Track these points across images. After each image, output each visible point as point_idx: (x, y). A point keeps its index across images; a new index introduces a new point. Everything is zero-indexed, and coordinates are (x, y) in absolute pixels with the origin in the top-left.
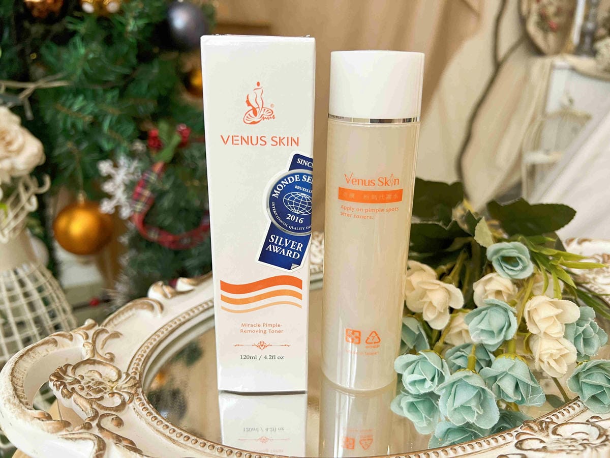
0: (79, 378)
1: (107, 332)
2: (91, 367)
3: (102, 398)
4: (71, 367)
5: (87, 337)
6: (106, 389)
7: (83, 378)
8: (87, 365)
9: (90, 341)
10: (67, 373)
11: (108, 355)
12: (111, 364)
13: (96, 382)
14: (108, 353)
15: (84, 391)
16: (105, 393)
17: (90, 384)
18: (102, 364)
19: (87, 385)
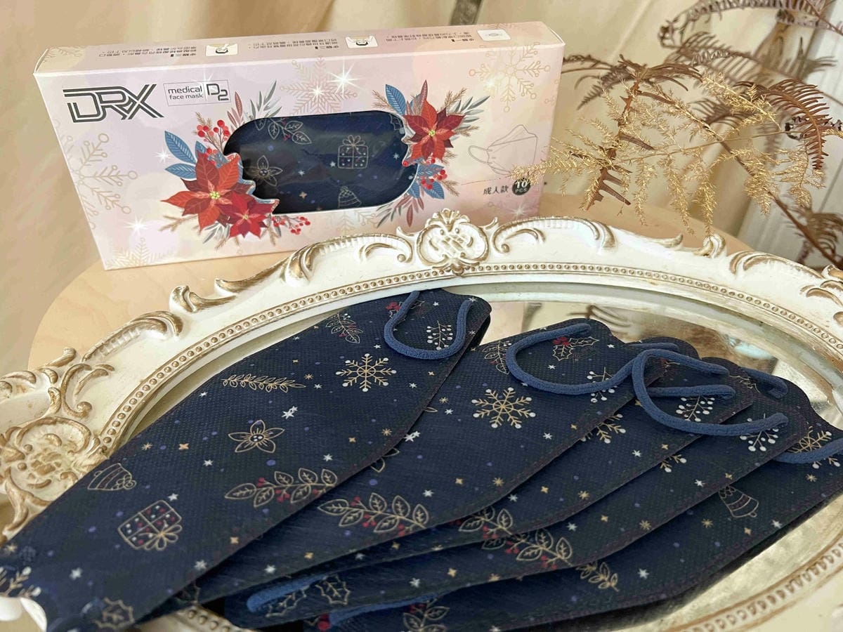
0: (23, 450)
1: (89, 368)
2: (50, 429)
3: (49, 482)
4: (18, 432)
5: (56, 380)
6: (59, 465)
7: (31, 448)
8: (45, 426)
9: (59, 385)
10: (10, 443)
11: (79, 407)
12: (82, 421)
13: (49, 454)
14: (82, 404)
15: (27, 470)
16: (57, 472)
17: (40, 459)
18: (67, 423)
19: (34, 460)
